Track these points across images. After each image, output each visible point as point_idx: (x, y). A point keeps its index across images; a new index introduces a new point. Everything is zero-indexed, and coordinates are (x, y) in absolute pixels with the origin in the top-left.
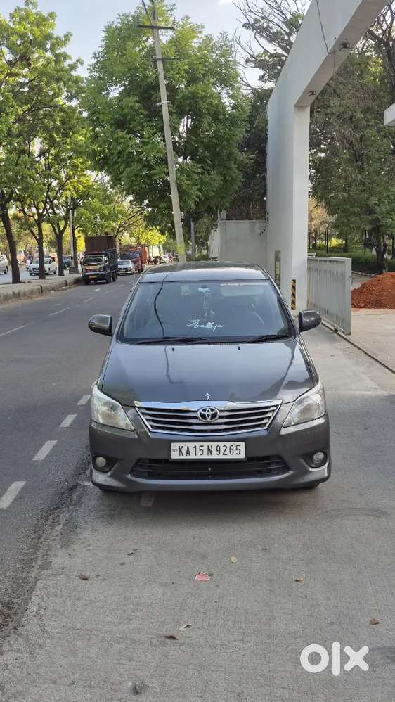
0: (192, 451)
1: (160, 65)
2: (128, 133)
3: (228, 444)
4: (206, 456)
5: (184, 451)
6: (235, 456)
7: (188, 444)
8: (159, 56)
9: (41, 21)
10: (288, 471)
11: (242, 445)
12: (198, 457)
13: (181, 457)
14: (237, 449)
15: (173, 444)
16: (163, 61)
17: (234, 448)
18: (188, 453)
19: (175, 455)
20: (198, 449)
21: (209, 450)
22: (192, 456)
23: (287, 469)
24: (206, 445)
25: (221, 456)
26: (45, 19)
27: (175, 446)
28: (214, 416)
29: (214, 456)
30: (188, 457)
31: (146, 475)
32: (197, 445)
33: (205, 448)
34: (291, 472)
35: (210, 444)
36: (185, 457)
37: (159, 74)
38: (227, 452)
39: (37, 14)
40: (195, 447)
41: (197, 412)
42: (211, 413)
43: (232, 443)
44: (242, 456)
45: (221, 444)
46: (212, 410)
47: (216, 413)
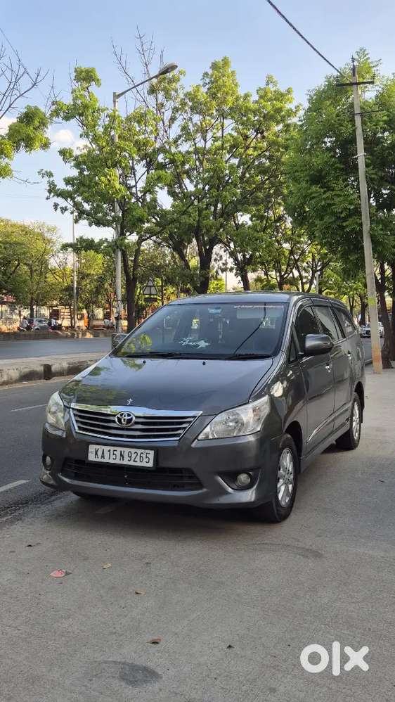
0: (106, 454)
1: (358, 120)
2: (322, 187)
3: (139, 451)
4: (118, 461)
5: (100, 453)
6: (144, 464)
7: (104, 447)
8: (357, 111)
9: (280, 96)
10: (201, 488)
11: (151, 454)
12: (112, 461)
13: (97, 460)
14: (146, 457)
15: (90, 446)
16: (362, 115)
17: (144, 456)
18: (103, 457)
19: (91, 457)
20: (112, 453)
21: (121, 455)
22: (106, 460)
23: (200, 485)
24: (119, 449)
25: (132, 463)
26: (282, 95)
27: (92, 448)
28: (129, 421)
29: (126, 462)
30: (102, 460)
31: (73, 475)
32: (112, 448)
33: (118, 453)
34: (205, 490)
35: (122, 449)
36: (100, 460)
37: (356, 128)
38: (138, 459)
39: (275, 92)
40: (109, 451)
41: (115, 416)
42: (127, 418)
43: (142, 451)
44: (151, 464)
45: (133, 450)
46: (129, 415)
47: (132, 418)
